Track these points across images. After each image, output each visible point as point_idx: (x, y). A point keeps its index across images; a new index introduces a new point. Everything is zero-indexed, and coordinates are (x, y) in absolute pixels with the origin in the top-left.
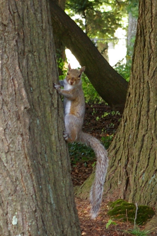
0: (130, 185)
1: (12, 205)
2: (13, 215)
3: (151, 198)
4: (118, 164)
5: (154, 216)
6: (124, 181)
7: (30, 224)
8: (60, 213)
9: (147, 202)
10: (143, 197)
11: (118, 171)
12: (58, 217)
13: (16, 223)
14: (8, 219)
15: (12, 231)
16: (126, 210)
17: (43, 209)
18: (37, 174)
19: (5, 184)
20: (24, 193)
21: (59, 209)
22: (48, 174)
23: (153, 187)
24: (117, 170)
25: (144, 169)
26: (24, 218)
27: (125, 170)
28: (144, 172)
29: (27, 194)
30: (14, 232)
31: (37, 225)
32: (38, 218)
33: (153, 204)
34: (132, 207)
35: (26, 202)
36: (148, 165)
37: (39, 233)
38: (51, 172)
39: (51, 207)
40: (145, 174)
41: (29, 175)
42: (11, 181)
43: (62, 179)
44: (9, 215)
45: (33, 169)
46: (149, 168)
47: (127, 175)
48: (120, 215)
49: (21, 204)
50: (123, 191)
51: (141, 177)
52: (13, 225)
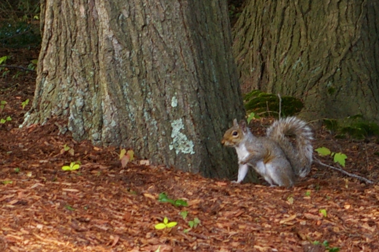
0: (266, 72)
1: (171, 84)
2: (172, 96)
3: (297, 87)
4: (250, 46)
5: (303, 109)
6: (259, 68)
7: (192, 106)
8: (223, 93)
9: (291, 92)
10: (286, 86)
11: (250, 55)
12: (222, 99)
13: (176, 105)
14: (167, 101)
15: (171, 115)
16: (267, 102)
17: (206, 88)
18: (198, 46)
19: (162, 59)
20: (184, 69)
21: (223, 89)
22: (210, 46)
23: (299, 74)
24: (248, 54)
25: (286, 51)
26: (185, 99)
27: (259, 53)
28: (286, 55)
29: (187, 71)
30: (174, 116)
31: (200, 107)
32: (201, 99)
33: (300, 94)
34: (274, 99)
35: (186, 80)
36: (291, 45)
37: (202, 116)
38: (213, 45)
39: (214, 86)
40: (287, 57)
41: (189, 47)
42: (169, 55)
43: (224, 53)
44: (168, 96)
45: (193, 40)
46: (293, 49)
47: (262, 59)
48: (259, 109)
49: (182, 82)
50: (257, 80)
51: (282, 61)
52: (172, 107)
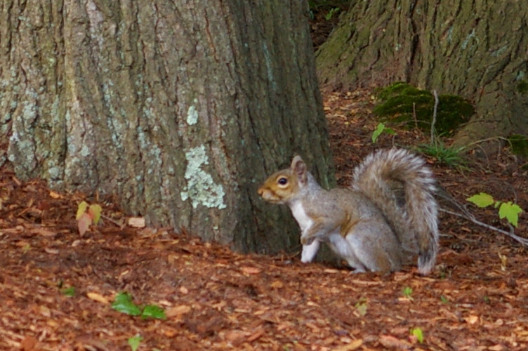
0: (420, 52)
1: (187, 84)
2: (188, 104)
3: (466, 78)
4: (395, 7)
5: (473, 118)
6: (408, 44)
7: (224, 123)
8: (287, 101)
9: (457, 88)
10: (449, 76)
11: (395, 23)
12: (281, 110)
13: (195, 121)
14: (179, 113)
15: (186, 139)
16: (414, 104)
17: (252, 91)
18: (239, 17)
19: (173, 38)
20: (211, 58)
21: (285, 94)
23: (471, 57)
24: (393, 21)
25: (452, 18)
26: (213, 110)
27: (409, 20)
28: (451, 24)
29: (217, 61)
30: (190, 140)
31: (240, 125)
32: (242, 111)
33: (471, 91)
34: (426, 99)
35: (216, 78)
36: (460, 8)
37: (243, 141)
39: (267, 89)
40: (453, 28)
41: (221, 19)
42: (185, 32)
43: (291, 29)
44: (181, 105)
45: (230, 7)
46: (462, 16)
47: (415, 30)
48: (400, 115)
49: (206, 80)
50: (405, 64)
51: (444, 34)
52: (188, 125)
